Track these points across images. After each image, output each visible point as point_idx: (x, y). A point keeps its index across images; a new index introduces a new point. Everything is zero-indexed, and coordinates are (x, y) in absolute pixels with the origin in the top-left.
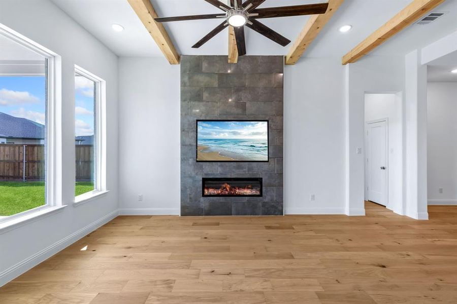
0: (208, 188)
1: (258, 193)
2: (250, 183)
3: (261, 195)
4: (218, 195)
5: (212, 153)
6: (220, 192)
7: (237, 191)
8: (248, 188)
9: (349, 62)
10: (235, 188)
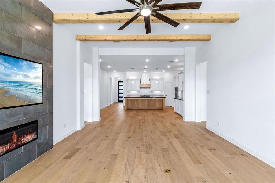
1: (36, 137)
5: (12, 97)
6: (8, 147)
7: (22, 140)
8: (30, 133)
9: (81, 40)
10: (21, 137)
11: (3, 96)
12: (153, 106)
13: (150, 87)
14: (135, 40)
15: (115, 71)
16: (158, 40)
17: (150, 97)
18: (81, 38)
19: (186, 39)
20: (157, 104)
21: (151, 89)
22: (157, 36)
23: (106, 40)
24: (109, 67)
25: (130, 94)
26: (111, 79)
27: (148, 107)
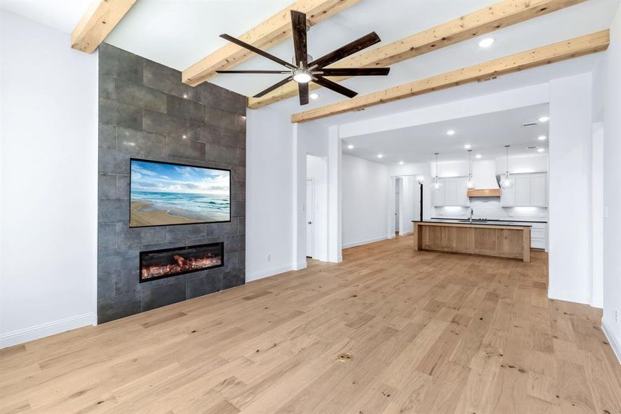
0: (149, 267)
1: (219, 263)
2: (210, 251)
3: (222, 265)
4: (164, 276)
5: (156, 212)
6: (168, 270)
7: (194, 264)
8: (208, 257)
9: (298, 122)
10: (191, 260)
11: (140, 210)
12: (494, 249)
13: (498, 198)
14: (382, 101)
15: (401, 163)
16: (433, 89)
17: (488, 223)
18: (298, 119)
19: (510, 66)
20: (506, 242)
21: (503, 202)
22: (428, 81)
23: (332, 114)
24: (380, 156)
25: (442, 215)
26: (398, 180)
27: (476, 248)
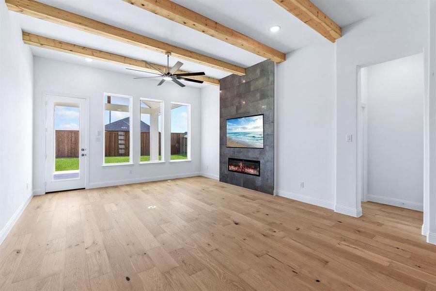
0: (231, 165)
1: (258, 174)
2: (253, 165)
3: (259, 176)
4: (236, 171)
5: (233, 142)
6: (236, 169)
7: (246, 170)
8: (252, 168)
10: (245, 167)
11: (229, 141)
